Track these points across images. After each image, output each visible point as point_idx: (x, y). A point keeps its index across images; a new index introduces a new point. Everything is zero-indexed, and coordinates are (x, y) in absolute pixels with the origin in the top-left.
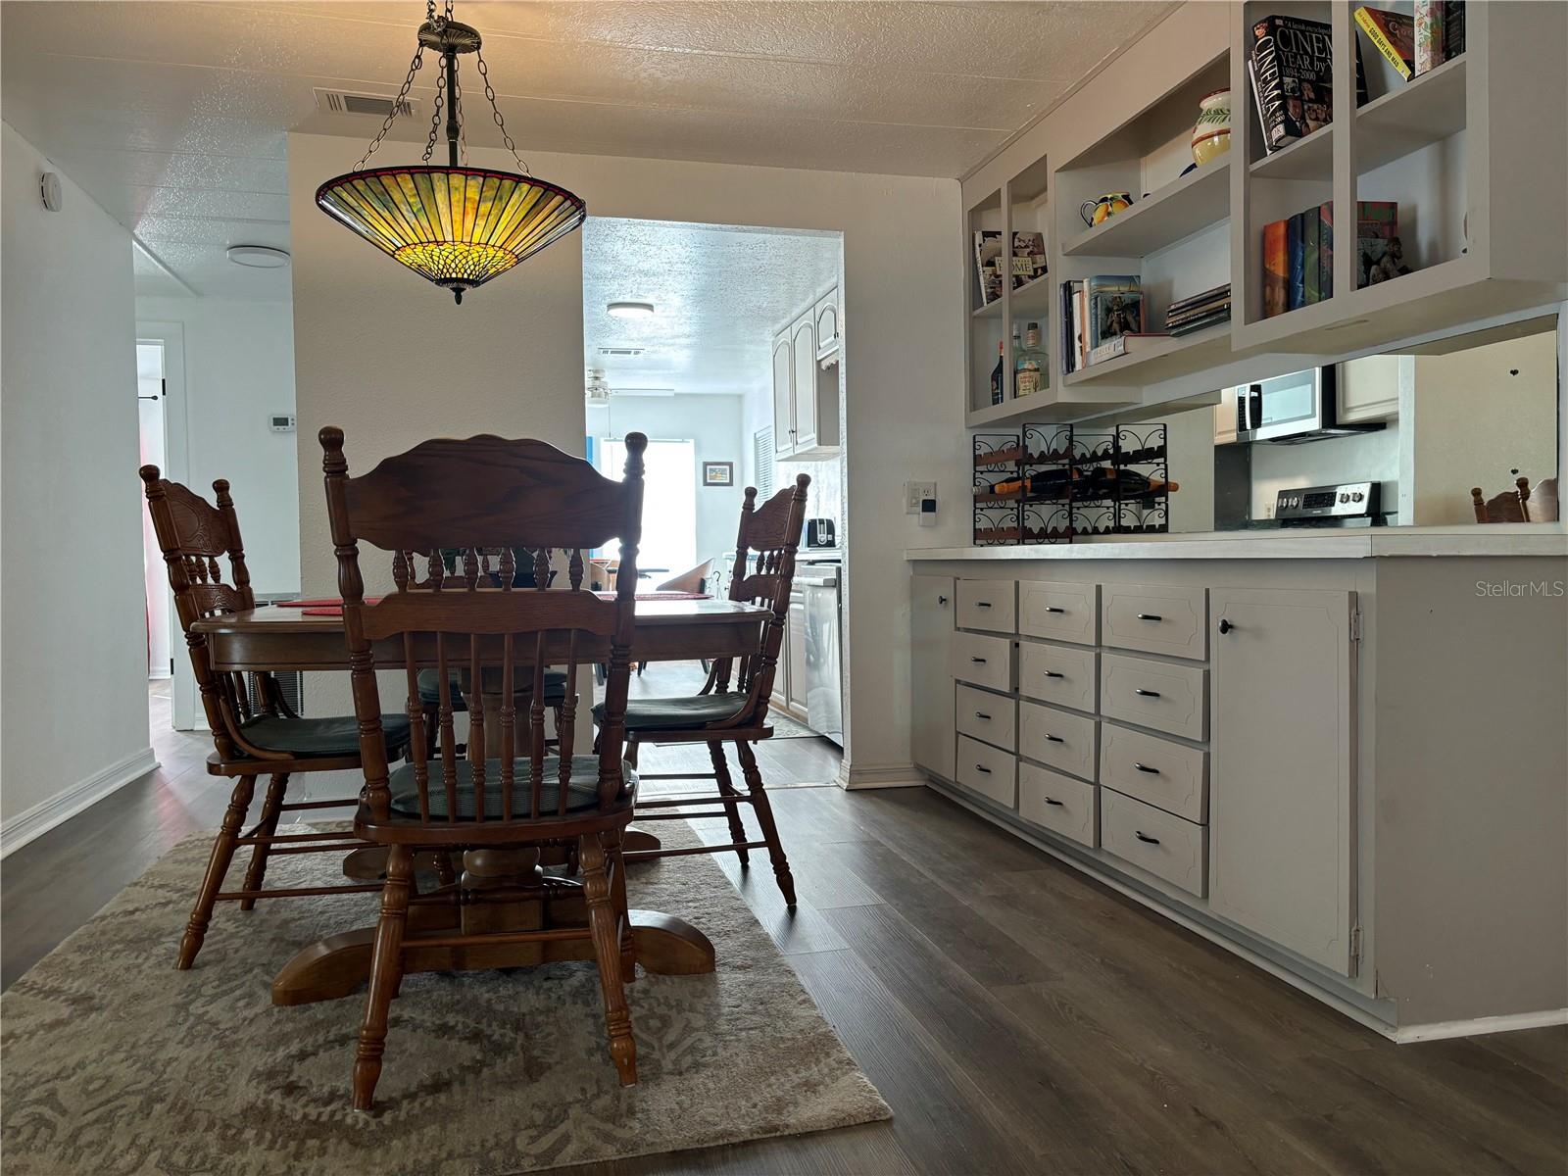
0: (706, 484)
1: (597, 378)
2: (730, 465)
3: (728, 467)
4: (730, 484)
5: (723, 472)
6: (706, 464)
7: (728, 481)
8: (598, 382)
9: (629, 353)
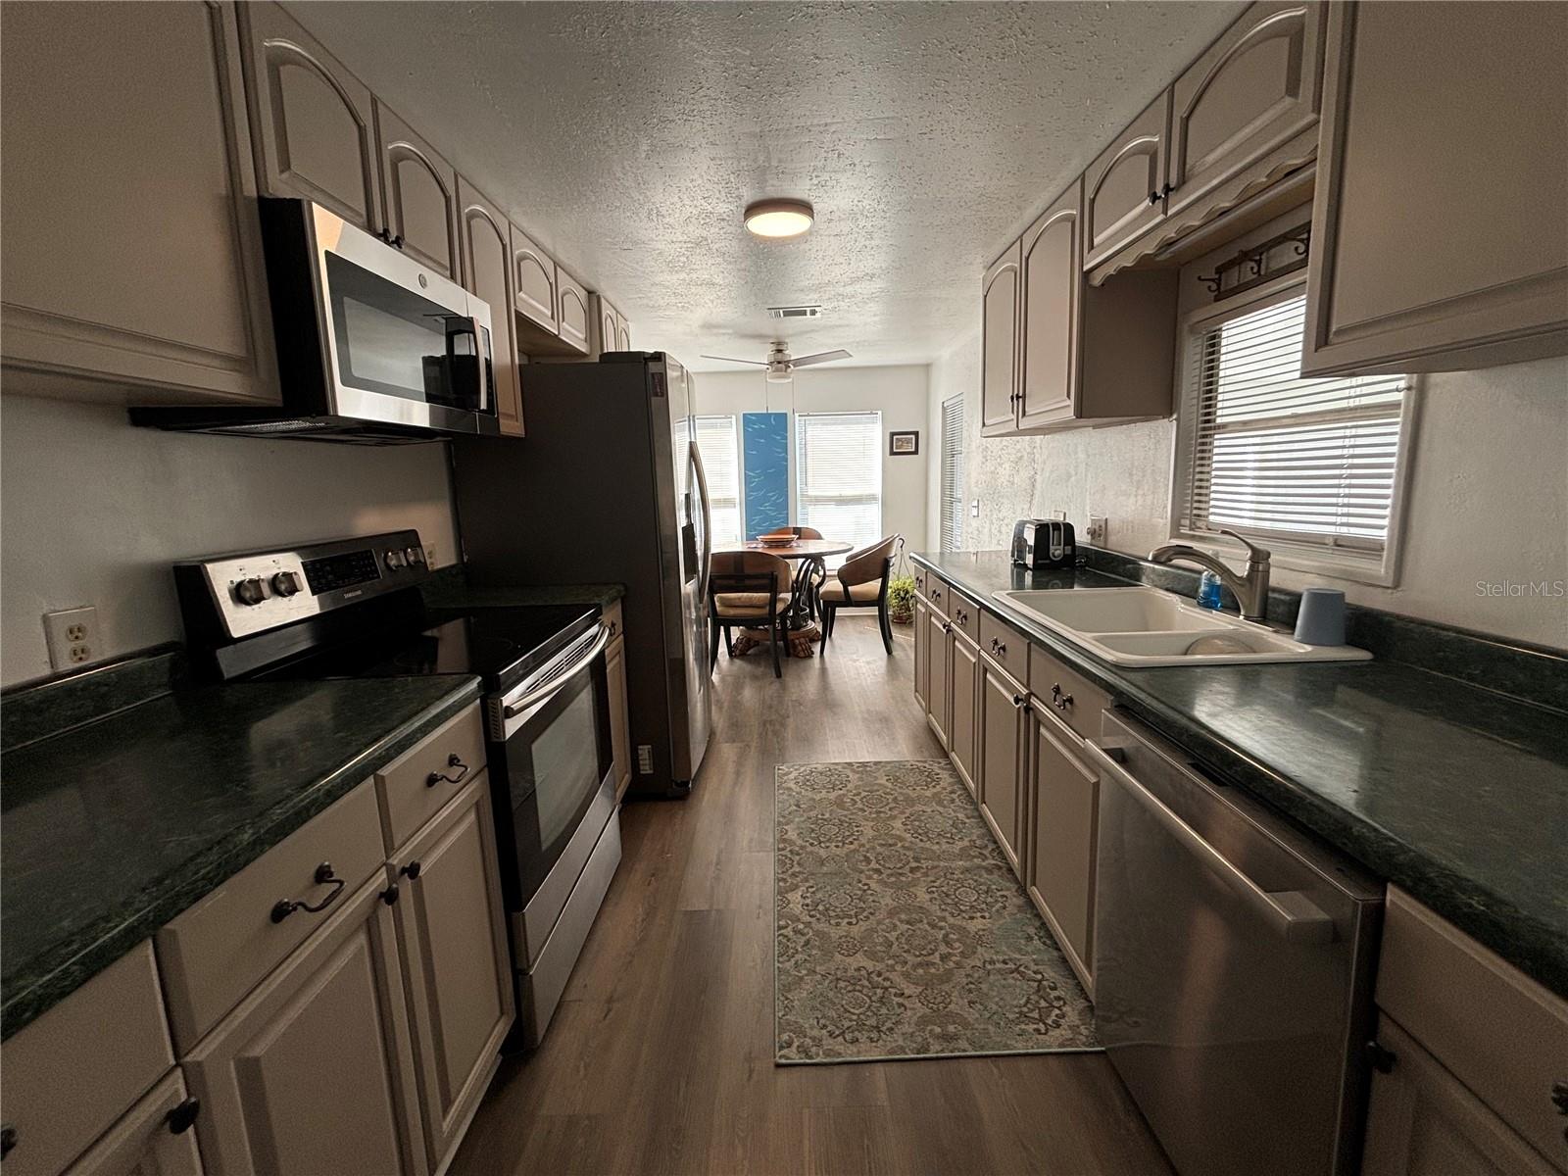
0: (893, 453)
1: (780, 351)
2: (916, 434)
3: (913, 437)
4: (916, 452)
5: (909, 441)
6: (893, 434)
7: (913, 450)
8: (780, 354)
9: (804, 313)
